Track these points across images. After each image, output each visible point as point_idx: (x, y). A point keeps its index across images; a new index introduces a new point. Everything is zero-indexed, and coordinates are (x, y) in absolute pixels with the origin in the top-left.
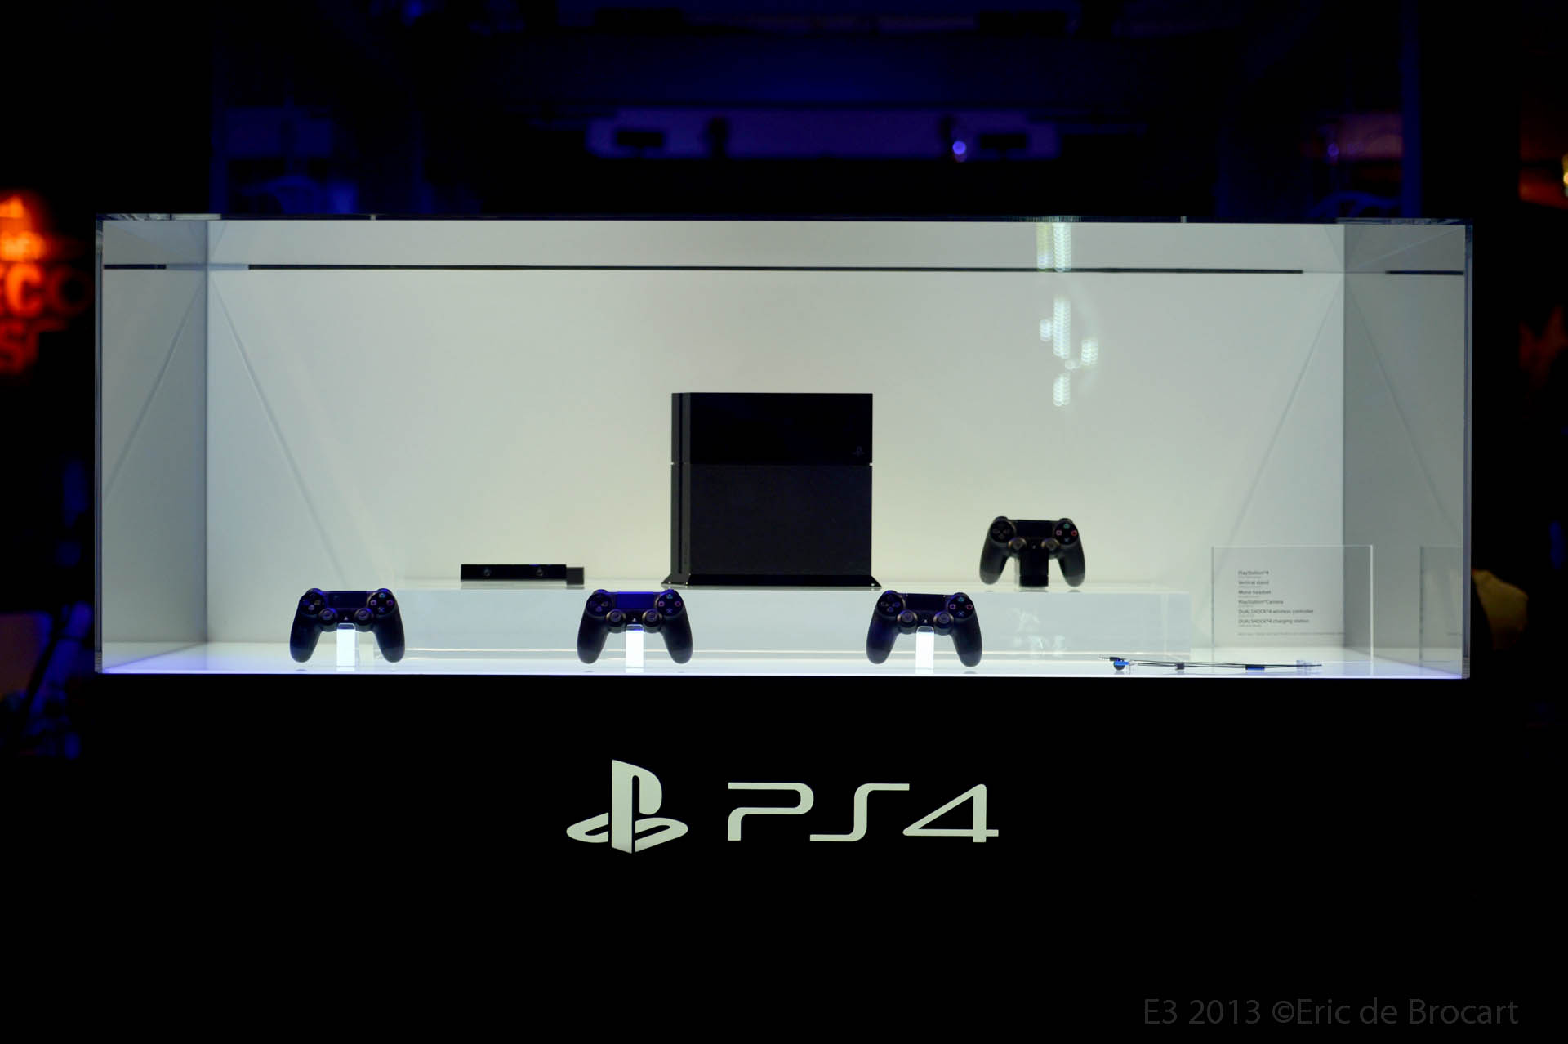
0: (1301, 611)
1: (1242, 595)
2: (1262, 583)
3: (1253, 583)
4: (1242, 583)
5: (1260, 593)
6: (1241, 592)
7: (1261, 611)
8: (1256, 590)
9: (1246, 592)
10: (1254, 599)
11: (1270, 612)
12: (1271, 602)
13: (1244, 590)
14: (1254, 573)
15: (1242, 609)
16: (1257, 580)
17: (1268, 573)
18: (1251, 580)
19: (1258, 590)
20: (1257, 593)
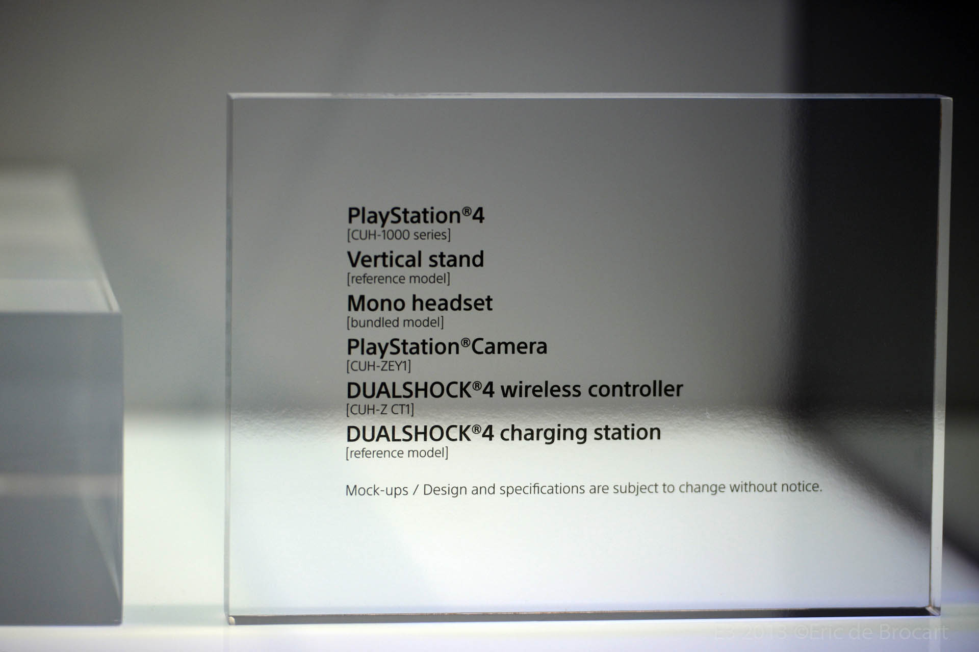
0: (627, 389)
1: (362, 315)
2: (454, 261)
3: (413, 261)
4: (365, 261)
5: (445, 305)
6: (356, 303)
7: (446, 390)
8: (426, 292)
9: (381, 304)
10: (414, 335)
11: (489, 390)
12: (492, 349)
13: (372, 292)
14: (417, 218)
15: (359, 378)
16: (430, 248)
17: (479, 216)
18: (404, 248)
19: (436, 292)
20: (429, 304)
